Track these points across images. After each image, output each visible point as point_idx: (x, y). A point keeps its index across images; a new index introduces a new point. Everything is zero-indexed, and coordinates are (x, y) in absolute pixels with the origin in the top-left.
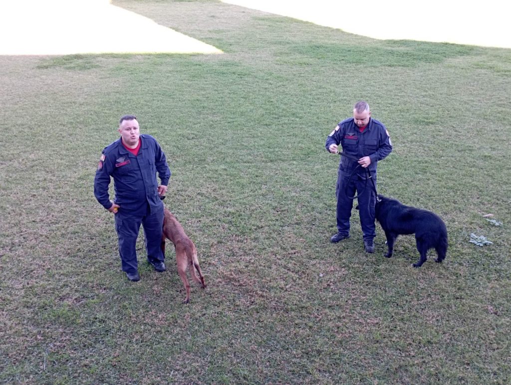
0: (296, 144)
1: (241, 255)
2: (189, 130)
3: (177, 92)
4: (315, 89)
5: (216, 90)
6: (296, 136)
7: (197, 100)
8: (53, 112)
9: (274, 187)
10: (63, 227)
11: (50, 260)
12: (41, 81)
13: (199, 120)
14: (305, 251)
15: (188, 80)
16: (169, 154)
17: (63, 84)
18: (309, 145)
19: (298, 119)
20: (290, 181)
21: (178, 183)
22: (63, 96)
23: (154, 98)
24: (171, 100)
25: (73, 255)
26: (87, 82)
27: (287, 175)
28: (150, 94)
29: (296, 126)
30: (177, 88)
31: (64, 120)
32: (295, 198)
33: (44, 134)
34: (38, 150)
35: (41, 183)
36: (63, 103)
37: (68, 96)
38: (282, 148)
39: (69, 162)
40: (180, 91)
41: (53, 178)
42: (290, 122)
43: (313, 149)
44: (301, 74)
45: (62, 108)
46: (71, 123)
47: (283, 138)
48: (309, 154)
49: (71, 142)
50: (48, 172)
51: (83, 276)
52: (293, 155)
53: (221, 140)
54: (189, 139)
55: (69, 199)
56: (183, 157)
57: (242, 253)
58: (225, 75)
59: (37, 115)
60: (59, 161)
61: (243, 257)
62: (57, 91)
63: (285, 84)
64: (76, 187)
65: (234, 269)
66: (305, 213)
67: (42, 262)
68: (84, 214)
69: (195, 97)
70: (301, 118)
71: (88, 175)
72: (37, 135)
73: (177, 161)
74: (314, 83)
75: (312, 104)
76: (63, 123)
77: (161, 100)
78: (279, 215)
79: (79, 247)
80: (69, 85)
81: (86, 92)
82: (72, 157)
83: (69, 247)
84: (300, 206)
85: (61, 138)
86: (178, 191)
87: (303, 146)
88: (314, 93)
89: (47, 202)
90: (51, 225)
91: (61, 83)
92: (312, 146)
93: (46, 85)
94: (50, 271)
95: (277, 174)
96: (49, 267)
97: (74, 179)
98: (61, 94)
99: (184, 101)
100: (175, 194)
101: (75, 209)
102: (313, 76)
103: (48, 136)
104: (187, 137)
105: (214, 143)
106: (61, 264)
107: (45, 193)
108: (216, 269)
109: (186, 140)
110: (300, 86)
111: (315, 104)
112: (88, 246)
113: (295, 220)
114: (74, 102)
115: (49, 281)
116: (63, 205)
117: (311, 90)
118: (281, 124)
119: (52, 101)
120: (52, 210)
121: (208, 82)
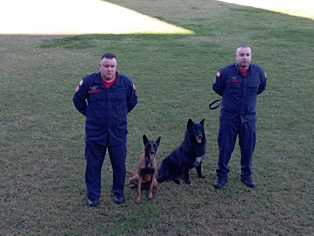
0: (279, 115)
1: (229, 218)
2: (173, 99)
3: (162, 67)
4: (294, 67)
5: (199, 67)
6: (278, 107)
7: (181, 74)
8: (51, 82)
9: (260, 153)
10: (55, 182)
11: (41, 211)
12: (43, 57)
13: (183, 92)
14: (296, 217)
15: (173, 58)
16: (155, 120)
17: (62, 60)
18: (292, 116)
19: (279, 93)
20: (276, 149)
21: (164, 146)
22: (61, 69)
23: (142, 72)
24: (157, 74)
25: (62, 208)
26: (83, 59)
27: (272, 143)
28: (138, 69)
29: (278, 98)
30: (162, 64)
31: (61, 88)
32: (282, 164)
33: (42, 100)
34: (37, 113)
35: (37, 142)
36: (61, 75)
37: (66, 70)
38: (265, 118)
39: (64, 124)
40: (165, 67)
41: (48, 137)
42: (271, 95)
43: (296, 119)
44: (279, 54)
45: (59, 79)
46: (67, 92)
47: (265, 109)
48: (292, 124)
49: (66, 107)
50: (44, 132)
51: (71, 229)
52: (277, 125)
53: (204, 109)
54: (173, 107)
55: (62, 156)
56: (169, 123)
57: (230, 216)
58: (207, 54)
59: (38, 84)
60: (55, 123)
61: (231, 220)
62: (55, 65)
63: (263, 62)
64: (69, 146)
65: (222, 231)
66: (294, 180)
67: (33, 213)
68: (75, 171)
69: (179, 72)
70: (281, 91)
71: (80, 136)
72: (37, 100)
73: (162, 126)
74: (292, 62)
75: (292, 79)
76: (60, 91)
77: (148, 74)
78: (266, 180)
79: (69, 200)
80: (67, 60)
81: (81, 67)
82: (67, 120)
83: (59, 201)
84: (288, 173)
85: (58, 104)
86: (164, 153)
87: (286, 116)
88: (293, 70)
89: (42, 159)
90: (44, 179)
91: (60, 59)
92: (295, 117)
93: (47, 60)
94: (41, 222)
95: (261, 141)
96: (40, 218)
97: (67, 139)
98: (59, 68)
99: (169, 75)
100: (161, 156)
101: (66, 165)
102: (291, 56)
103: (46, 102)
104: (172, 106)
105: (197, 112)
106: (51, 216)
107: (40, 150)
108: (203, 230)
109: (171, 108)
110: (279, 64)
111: (294, 80)
112: (77, 200)
113: (284, 186)
114: (70, 75)
115: (39, 232)
116: (56, 162)
117: (290, 68)
118: (262, 97)
119: (52, 74)
120: (46, 165)
121: (191, 60)
